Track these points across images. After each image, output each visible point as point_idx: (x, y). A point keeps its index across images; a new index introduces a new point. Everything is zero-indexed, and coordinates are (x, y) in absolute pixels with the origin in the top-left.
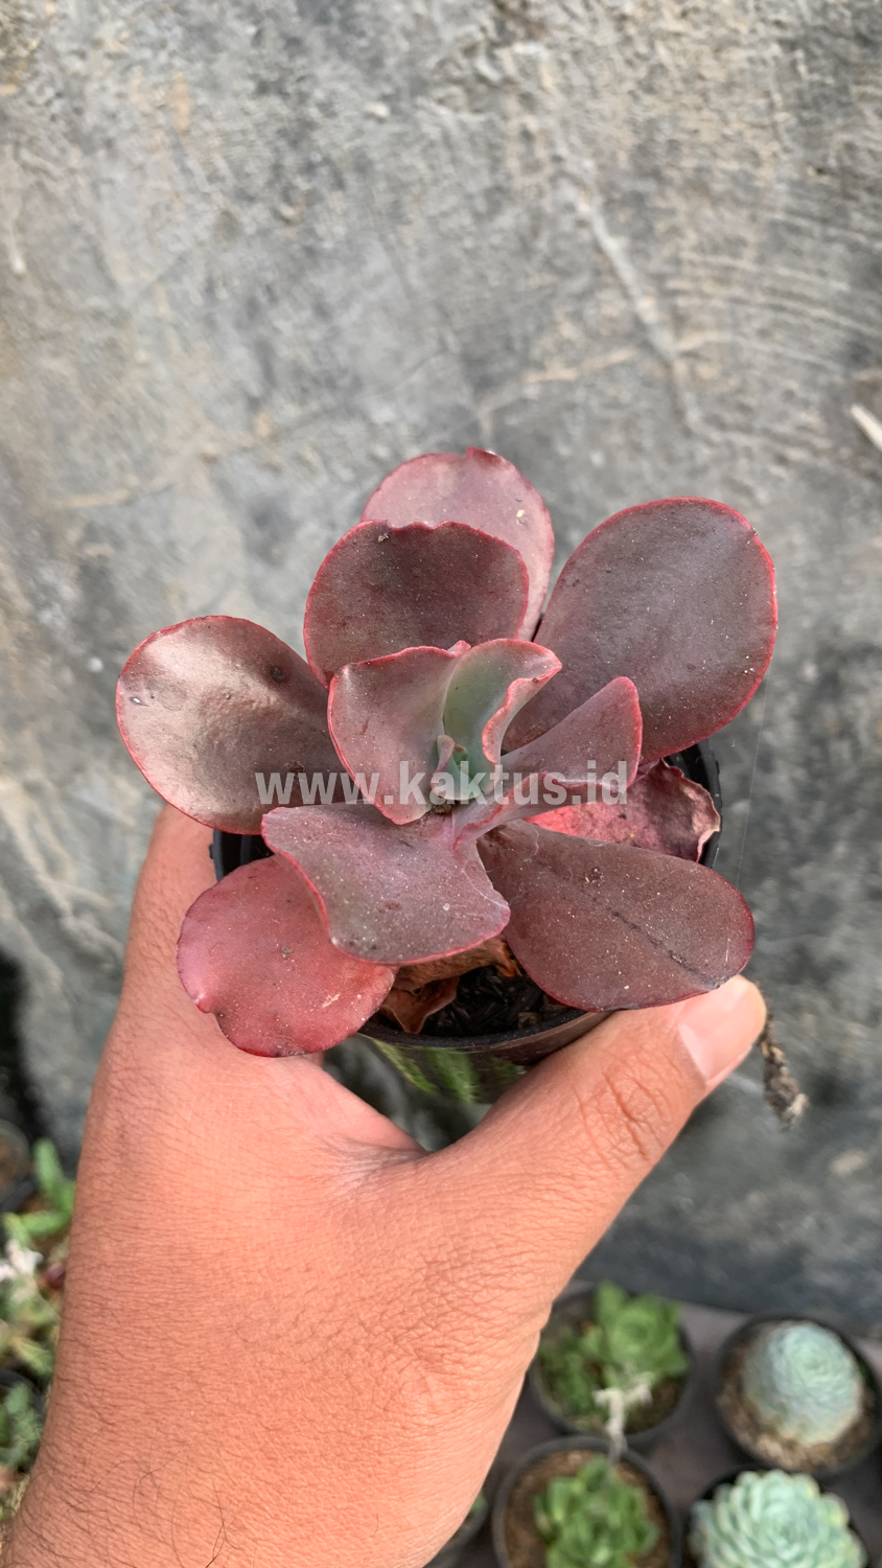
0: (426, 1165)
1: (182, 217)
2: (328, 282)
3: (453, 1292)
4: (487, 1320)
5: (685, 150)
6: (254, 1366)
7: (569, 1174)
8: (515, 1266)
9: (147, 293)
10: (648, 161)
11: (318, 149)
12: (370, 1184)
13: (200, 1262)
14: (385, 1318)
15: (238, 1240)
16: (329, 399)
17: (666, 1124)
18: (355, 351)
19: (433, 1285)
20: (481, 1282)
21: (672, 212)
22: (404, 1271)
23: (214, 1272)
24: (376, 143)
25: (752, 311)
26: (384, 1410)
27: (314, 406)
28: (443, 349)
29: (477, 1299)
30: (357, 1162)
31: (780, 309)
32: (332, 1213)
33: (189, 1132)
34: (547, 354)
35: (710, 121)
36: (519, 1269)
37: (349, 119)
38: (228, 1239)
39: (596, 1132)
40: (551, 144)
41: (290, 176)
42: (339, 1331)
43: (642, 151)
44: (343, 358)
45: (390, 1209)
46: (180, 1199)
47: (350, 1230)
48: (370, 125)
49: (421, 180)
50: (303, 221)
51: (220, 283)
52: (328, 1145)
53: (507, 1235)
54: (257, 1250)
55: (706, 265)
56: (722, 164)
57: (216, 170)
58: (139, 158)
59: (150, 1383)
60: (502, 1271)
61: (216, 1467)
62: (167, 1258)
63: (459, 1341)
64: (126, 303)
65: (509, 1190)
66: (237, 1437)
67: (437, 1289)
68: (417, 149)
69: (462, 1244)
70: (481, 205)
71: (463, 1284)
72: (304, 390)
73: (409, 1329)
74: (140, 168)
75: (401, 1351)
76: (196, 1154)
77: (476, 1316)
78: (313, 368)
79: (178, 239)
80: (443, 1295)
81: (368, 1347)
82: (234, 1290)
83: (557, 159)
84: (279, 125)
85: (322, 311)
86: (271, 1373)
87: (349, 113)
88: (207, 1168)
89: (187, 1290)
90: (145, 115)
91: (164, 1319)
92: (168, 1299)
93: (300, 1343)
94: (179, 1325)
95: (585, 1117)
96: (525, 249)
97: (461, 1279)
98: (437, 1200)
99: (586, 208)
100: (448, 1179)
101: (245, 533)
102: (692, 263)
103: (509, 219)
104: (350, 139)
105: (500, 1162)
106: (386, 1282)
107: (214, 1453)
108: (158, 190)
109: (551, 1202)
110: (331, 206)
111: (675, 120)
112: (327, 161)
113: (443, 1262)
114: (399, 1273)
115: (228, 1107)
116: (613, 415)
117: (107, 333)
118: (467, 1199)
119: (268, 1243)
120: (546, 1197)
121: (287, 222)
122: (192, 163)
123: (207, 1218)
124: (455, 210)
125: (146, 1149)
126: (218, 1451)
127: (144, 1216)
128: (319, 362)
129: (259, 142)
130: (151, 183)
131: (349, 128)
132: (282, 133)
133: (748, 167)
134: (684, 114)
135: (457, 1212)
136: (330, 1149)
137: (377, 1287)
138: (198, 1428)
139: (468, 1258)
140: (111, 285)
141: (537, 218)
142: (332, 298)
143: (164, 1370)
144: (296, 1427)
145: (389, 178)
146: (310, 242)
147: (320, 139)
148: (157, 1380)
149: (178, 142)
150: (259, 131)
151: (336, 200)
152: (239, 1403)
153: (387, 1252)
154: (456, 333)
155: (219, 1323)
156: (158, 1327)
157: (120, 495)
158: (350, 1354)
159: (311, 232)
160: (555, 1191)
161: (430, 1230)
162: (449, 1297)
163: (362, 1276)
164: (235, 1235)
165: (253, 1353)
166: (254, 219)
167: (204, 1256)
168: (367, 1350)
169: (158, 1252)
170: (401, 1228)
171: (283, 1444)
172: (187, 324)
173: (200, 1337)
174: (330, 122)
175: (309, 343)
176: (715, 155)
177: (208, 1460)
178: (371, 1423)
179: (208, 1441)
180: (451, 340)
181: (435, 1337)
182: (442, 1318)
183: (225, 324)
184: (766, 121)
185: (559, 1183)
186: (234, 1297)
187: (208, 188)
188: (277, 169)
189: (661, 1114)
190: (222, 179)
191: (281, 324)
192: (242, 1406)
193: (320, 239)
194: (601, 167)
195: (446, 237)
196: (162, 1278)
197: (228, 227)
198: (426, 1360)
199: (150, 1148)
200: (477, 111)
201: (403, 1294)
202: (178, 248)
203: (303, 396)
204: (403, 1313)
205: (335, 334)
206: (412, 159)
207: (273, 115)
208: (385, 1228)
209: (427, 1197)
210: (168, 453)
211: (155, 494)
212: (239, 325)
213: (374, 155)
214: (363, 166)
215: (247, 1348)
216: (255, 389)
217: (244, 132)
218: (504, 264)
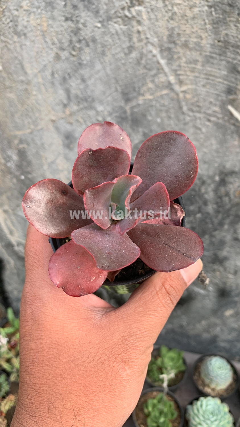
0: (118, 311)
1: (45, 55)
2: (85, 72)
3: (130, 344)
4: (139, 350)
5: (182, 36)
6: (78, 371)
7: (156, 310)
8: (144, 335)
9: (36, 76)
10: (172, 38)
11: (82, 36)
12: (103, 318)
13: (60, 345)
14: (112, 353)
15: (70, 337)
16: (85, 104)
17: (178, 295)
18: (92, 91)
19: (124, 342)
20: (136, 340)
21: (178, 53)
22: (116, 340)
23: (64, 347)
24: (98, 34)
25: (200, 80)
26: (115, 377)
27: (81, 106)
28: (116, 90)
29: (136, 345)
30: (99, 312)
31: (208, 79)
32: (94, 327)
33: (53, 311)
34: (145, 92)
35: (189, 28)
36: (145, 336)
37: (90, 28)
38: (67, 338)
39: (161, 299)
40: (145, 34)
41: (74, 43)
42: (100, 358)
43: (170, 36)
44: (89, 93)
45: (110, 324)
46: (52, 329)
47: (100, 331)
48: (96, 29)
49: (110, 44)
50: (78, 55)
51: (55, 73)
52: (90, 309)
53: (142, 327)
54: (76, 339)
55: (188, 67)
56: (192, 39)
57: (54, 42)
58: (33, 38)
59: (49, 379)
60: (141, 337)
61: (71, 399)
62: (50, 345)
63: (133, 356)
64: (30, 78)
65: (141, 315)
66: (76, 390)
67: (125, 343)
68: (109, 36)
69: (130, 331)
70: (126, 51)
71: (132, 341)
72: (79, 102)
73: (119, 355)
74: (33, 41)
75: (118, 361)
76: (55, 316)
77: (136, 349)
78: (81, 96)
79: (44, 61)
80: (127, 345)
81: (109, 361)
82: (70, 351)
83: (147, 38)
84: (71, 29)
85: (83, 80)
86: (83, 372)
87: (90, 26)
88: (59, 319)
89: (57, 353)
90: (34, 27)
91: (51, 362)
92: (52, 356)
93: (90, 363)
94: (56, 362)
95: (158, 295)
96: (138, 63)
97: (131, 340)
98: (122, 320)
99: (155, 51)
100: (124, 314)
101: (63, 141)
102: (184, 67)
103: (134, 55)
104: (91, 33)
105: (137, 308)
106: (111, 343)
107: (70, 396)
108: (38, 47)
109: (152, 318)
110: (86, 51)
111: (179, 27)
112: (84, 39)
113: (126, 336)
114: (115, 340)
115: (62, 303)
116: (163, 108)
117: (25, 86)
118: (130, 319)
119: (78, 337)
120: (150, 316)
121: (74, 56)
122: (47, 40)
123: (61, 333)
124: (119, 52)
125: (41, 317)
126: (71, 395)
127: (42, 335)
128: (82, 94)
129: (66, 34)
130: (36, 45)
131: (90, 30)
132: (72, 31)
133: (199, 40)
134: (181, 26)
135: (128, 322)
136: (91, 310)
137: (109, 345)
138: (64, 390)
139: (132, 334)
140: (26, 73)
141: (142, 55)
142: (86, 77)
143: (53, 375)
144: (92, 385)
145: (101, 44)
146: (80, 61)
147: (82, 33)
148: (51, 378)
149: (44, 34)
150: (66, 31)
151: (87, 50)
152: (75, 381)
153: (111, 335)
154: (120, 86)
155: (67, 360)
156: (50, 364)
157: (29, 131)
158: (104, 364)
159: (80, 58)
160: (152, 314)
161: (121, 328)
162: (129, 345)
163: (105, 342)
164: (69, 336)
165: (77, 367)
166: (65, 55)
167: (61, 343)
168: (109, 362)
169: (48, 344)
170: (113, 328)
171: (89, 390)
172: (46, 84)
173: (62, 365)
174: (85, 28)
175: (80, 89)
176: (190, 37)
177: (68, 398)
178: (112, 381)
179: (68, 393)
180: (119, 88)
181: (126, 356)
182: (127, 351)
183: (57, 83)
184: (204, 28)
185: (153, 312)
186: (71, 353)
187: (52, 47)
188: (71, 41)
189: (176, 293)
190: (56, 44)
191: (72, 84)
192: (76, 382)
193: (83, 61)
194: (159, 40)
195: (118, 60)
196: (50, 351)
197: (58, 57)
198: (125, 362)
199: (42, 316)
200: (125, 25)
201: (116, 346)
202: (44, 63)
203: (78, 103)
204: (117, 351)
205: (87, 86)
206: (108, 38)
207: (70, 27)
208: (109, 329)
209: (119, 319)
210: (42, 119)
211: (38, 131)
212: (61, 84)
213: (97, 37)
214: (94, 40)
215: (76, 366)
216: (65, 102)
217: (61, 31)
218: (133, 67)
